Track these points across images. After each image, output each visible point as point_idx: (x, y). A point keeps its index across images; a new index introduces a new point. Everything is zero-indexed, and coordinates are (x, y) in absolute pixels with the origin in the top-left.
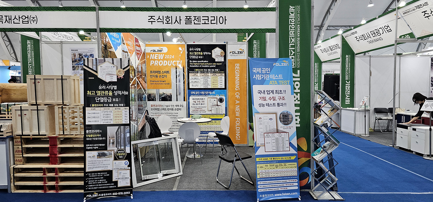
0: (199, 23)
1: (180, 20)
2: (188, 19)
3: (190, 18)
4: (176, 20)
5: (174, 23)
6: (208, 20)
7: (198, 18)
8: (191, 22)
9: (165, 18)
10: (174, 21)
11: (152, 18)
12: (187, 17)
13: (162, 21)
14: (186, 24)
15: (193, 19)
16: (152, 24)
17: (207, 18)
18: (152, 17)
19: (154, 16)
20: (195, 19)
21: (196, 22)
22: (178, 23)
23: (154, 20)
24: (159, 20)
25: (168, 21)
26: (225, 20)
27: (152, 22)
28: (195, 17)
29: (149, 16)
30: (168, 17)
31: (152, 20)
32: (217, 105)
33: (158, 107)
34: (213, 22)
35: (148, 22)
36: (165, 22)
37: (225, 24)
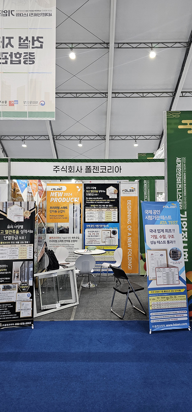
0: (98, 171)
1: (81, 169)
2: (88, 168)
3: (90, 168)
4: (78, 170)
5: (76, 172)
6: (105, 169)
7: (97, 168)
8: (91, 171)
9: (68, 168)
10: (76, 170)
11: (56, 168)
12: (87, 167)
13: (66, 170)
14: (86, 172)
15: (92, 168)
16: (56, 172)
17: (104, 168)
18: (57, 166)
19: (59, 166)
20: (94, 168)
21: (95, 171)
22: (80, 172)
23: (59, 170)
24: (63, 169)
25: (70, 170)
26: (120, 169)
27: (56, 171)
28: (94, 167)
29: (54, 166)
30: (70, 167)
31: (56, 169)
32: (111, 237)
33: (56, 239)
34: (109, 171)
35: (54, 171)
36: (68, 170)
37: (120, 172)
